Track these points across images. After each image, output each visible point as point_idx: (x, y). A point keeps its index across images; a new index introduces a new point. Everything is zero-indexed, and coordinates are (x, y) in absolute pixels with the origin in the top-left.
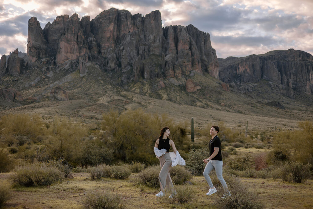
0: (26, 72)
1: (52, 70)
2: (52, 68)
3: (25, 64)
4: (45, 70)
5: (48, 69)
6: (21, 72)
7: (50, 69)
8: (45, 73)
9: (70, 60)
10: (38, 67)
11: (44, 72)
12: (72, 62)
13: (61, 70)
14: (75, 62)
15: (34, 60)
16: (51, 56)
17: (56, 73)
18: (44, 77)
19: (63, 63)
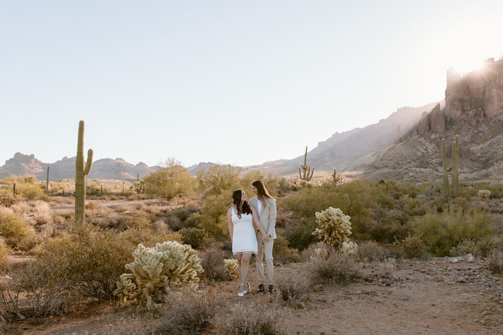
0: (452, 128)
1: (483, 123)
2: (483, 121)
3: (449, 120)
4: (475, 123)
5: (478, 122)
6: (447, 129)
7: (481, 122)
8: (476, 127)
10: (465, 121)
11: (474, 126)
13: (495, 122)
15: (458, 113)
16: (478, 107)
17: (490, 125)
18: (476, 131)
19: (496, 114)
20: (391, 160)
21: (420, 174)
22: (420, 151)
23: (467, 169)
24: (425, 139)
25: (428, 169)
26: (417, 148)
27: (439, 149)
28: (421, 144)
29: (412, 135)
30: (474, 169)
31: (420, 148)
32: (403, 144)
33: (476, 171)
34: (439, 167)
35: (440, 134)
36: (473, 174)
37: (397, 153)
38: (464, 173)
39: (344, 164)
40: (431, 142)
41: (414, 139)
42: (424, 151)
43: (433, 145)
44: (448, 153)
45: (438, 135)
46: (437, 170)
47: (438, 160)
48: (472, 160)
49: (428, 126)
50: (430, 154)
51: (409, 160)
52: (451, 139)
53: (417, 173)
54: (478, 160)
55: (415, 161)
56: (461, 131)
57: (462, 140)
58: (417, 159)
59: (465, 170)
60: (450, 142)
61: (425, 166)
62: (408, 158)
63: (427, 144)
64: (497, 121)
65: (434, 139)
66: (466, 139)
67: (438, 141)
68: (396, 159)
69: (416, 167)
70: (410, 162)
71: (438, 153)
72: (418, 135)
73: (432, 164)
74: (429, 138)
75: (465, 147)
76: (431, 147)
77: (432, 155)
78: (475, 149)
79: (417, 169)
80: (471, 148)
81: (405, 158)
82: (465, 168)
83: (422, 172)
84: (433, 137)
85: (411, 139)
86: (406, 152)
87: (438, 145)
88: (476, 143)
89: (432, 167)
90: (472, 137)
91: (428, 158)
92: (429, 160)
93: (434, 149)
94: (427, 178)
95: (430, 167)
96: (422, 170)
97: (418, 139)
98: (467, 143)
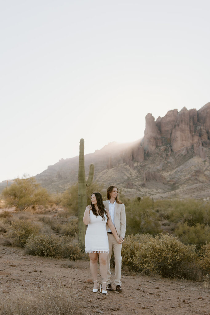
0: (149, 159)
1: (171, 156)
2: (171, 154)
3: (147, 152)
4: (165, 156)
5: (167, 155)
6: (145, 159)
7: (169, 155)
8: (166, 159)
9: (185, 146)
10: (158, 154)
11: (165, 158)
12: (187, 149)
13: (179, 155)
14: (190, 149)
15: (153, 148)
16: (167, 144)
17: (175, 158)
18: (166, 162)
19: (179, 150)
20: (105, 182)
21: (128, 193)
22: (126, 176)
23: (161, 190)
24: (130, 166)
25: (133, 189)
26: (124, 173)
27: (140, 174)
28: (127, 170)
29: (120, 163)
30: (166, 190)
31: (126, 173)
32: (114, 170)
33: (167, 191)
34: (141, 188)
35: (140, 163)
36: (166, 194)
37: (109, 177)
38: (159, 193)
39: (69, 184)
40: (135, 168)
41: (121, 166)
42: (129, 176)
43: (136, 171)
44: (147, 178)
45: (139, 164)
46: (139, 190)
47: (140, 183)
48: (164, 183)
49: (132, 157)
50: (133, 178)
51: (118, 182)
52: (148, 167)
53: (125, 192)
54: (168, 183)
55: (123, 183)
56: (155, 161)
57: (156, 168)
58: (124, 182)
59: (160, 190)
60: (148, 169)
61: (131, 187)
62: (117, 180)
63: (132, 170)
64: (180, 155)
65: (137, 166)
66: (159, 167)
67: (139, 168)
68: (109, 181)
69: (124, 188)
70: (119, 184)
71: (139, 177)
72: (124, 163)
73: (136, 186)
74: (133, 165)
75: (159, 173)
76: (134, 173)
77: (135, 179)
78: (166, 175)
79: (125, 189)
80: (163, 174)
81: (115, 180)
82: (159, 189)
83: (130, 192)
84: (135, 165)
85: (120, 166)
86: (116, 176)
87: (139, 172)
88: (166, 171)
89: (136, 188)
90: (163, 166)
91: (132, 181)
92: (133, 182)
93: (136, 174)
94: (133, 196)
95: (135, 188)
96: (129, 190)
97: (125, 166)
98: (160, 170)
